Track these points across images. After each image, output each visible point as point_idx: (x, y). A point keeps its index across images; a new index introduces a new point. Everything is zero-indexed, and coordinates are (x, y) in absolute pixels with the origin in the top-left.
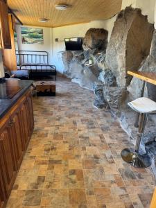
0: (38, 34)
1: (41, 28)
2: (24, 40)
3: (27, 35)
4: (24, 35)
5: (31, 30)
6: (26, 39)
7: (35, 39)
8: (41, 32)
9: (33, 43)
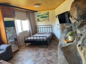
0: (46, 15)
1: (48, 11)
2: (38, 20)
3: (40, 17)
4: (38, 17)
5: (42, 14)
6: (39, 19)
7: (44, 19)
8: (48, 14)
9: (43, 21)
